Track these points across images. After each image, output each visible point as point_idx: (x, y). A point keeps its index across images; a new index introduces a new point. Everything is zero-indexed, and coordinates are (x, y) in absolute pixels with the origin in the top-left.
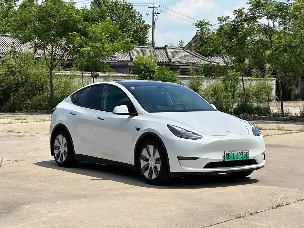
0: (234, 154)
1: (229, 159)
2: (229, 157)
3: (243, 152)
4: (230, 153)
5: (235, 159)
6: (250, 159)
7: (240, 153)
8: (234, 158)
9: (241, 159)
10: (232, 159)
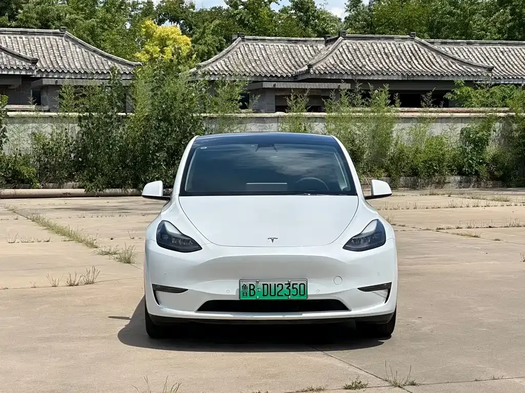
0: (266, 286)
1: (250, 295)
2: (252, 291)
3: (289, 284)
4: (254, 283)
5: (269, 298)
6: (309, 298)
7: (280, 286)
8: (264, 295)
9: (285, 298)
10: (258, 297)
